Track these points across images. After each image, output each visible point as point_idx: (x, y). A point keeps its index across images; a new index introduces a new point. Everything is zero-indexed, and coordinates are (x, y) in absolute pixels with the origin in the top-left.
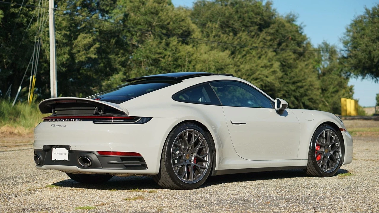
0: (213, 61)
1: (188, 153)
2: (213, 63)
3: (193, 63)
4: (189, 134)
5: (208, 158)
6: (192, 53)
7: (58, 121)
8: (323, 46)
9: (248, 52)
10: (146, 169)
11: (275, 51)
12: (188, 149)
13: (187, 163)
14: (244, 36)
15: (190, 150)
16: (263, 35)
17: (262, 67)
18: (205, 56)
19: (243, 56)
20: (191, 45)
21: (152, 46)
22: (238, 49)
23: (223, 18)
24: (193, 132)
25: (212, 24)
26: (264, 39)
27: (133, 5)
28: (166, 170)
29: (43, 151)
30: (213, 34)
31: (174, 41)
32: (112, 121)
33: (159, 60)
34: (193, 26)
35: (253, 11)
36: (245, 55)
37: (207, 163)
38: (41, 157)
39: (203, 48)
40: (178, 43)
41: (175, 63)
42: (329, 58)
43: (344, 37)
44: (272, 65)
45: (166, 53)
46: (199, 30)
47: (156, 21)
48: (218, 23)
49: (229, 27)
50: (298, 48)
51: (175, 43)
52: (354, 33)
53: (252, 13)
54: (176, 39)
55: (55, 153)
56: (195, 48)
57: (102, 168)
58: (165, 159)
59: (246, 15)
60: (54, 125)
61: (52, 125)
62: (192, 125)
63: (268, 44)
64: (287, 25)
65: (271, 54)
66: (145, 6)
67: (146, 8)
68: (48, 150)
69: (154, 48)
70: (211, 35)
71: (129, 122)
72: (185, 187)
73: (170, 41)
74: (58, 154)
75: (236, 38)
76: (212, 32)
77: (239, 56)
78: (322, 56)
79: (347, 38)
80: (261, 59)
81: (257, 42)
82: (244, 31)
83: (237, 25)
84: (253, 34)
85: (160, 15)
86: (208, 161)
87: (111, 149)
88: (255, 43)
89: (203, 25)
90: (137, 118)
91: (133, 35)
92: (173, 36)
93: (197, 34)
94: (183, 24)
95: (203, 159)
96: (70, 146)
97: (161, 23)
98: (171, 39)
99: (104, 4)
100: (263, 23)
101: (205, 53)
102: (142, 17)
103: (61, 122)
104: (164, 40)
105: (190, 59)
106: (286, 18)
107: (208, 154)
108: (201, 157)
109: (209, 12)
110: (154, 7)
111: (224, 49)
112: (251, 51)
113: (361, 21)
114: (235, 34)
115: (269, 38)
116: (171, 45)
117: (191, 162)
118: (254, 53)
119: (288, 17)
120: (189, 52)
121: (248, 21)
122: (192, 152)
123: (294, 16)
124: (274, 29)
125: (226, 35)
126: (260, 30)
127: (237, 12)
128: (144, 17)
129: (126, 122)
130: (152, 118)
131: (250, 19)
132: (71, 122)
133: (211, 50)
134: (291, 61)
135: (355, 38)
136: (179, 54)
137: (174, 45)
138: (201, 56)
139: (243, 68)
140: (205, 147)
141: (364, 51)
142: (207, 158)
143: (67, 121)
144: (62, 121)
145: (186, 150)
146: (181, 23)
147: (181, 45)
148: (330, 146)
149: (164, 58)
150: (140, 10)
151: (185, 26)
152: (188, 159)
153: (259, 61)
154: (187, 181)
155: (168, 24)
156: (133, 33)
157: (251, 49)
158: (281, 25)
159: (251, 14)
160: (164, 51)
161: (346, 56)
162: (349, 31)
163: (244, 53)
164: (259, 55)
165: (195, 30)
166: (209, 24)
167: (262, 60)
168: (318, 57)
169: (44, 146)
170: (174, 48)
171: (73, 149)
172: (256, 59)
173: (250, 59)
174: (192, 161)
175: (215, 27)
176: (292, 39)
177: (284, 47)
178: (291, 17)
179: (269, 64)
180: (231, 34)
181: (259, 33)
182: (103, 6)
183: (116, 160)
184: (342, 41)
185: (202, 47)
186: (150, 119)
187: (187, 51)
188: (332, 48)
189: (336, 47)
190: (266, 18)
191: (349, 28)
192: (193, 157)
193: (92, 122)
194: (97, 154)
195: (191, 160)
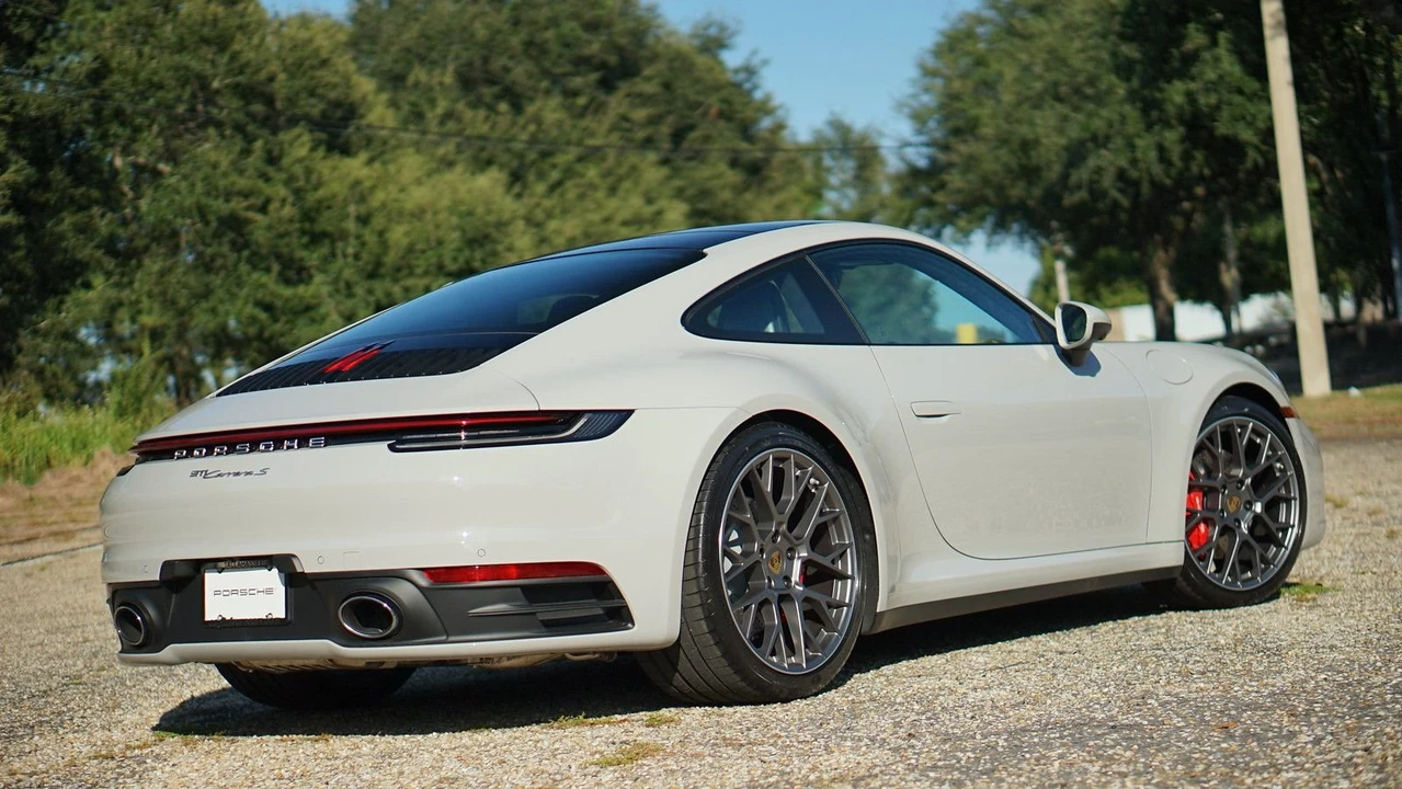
0: (452, 209)
1: (777, 549)
2: (455, 220)
3: (378, 222)
4: (775, 468)
5: (850, 565)
6: (368, 184)
7: (218, 454)
8: (830, 133)
9: (569, 173)
10: (629, 629)
11: (665, 162)
12: (777, 533)
13: (776, 590)
14: (550, 110)
15: (784, 536)
16: (616, 104)
17: (625, 223)
18: (419, 195)
19: (554, 187)
20: (363, 156)
21: (215, 166)
22: (533, 163)
23: (467, 49)
24: (790, 458)
25: (430, 72)
26: (625, 118)
27: (130, 14)
28: (705, 627)
29: (159, 587)
30: (440, 110)
31: (299, 145)
32: (459, 438)
33: (248, 221)
34: (365, 85)
35: (575, 16)
36: (558, 184)
37: (849, 581)
38: (152, 612)
39: (410, 163)
40: (313, 149)
41: (307, 226)
42: (858, 177)
43: (914, 96)
44: (659, 213)
45: (268, 190)
46: (384, 97)
47: (222, 69)
48: (451, 68)
49: (492, 82)
50: (744, 145)
51: (303, 152)
52: (948, 79)
53: (573, 24)
54: (306, 138)
55: (217, 593)
56: (377, 165)
57: (444, 638)
58: (698, 582)
59: (550, 34)
60: (206, 474)
61: (195, 474)
62: (782, 431)
63: (641, 135)
64: (701, 60)
65: (653, 174)
66: (176, 14)
67: (182, 24)
68: (184, 579)
69: (225, 175)
70: (430, 115)
71: (544, 437)
72: (781, 691)
73: (282, 143)
74: (235, 592)
75: (521, 120)
76: (432, 102)
77: (541, 188)
78: (829, 170)
79: (926, 98)
80: (621, 193)
81: (600, 130)
82: (548, 92)
83: (520, 73)
84: (581, 101)
85: (236, 47)
86: (850, 573)
87: (481, 553)
88: (592, 134)
89: (394, 80)
90: (571, 416)
91: (137, 130)
92: (293, 121)
93: (380, 114)
94: (325, 75)
95: (831, 566)
96: (294, 556)
97: (241, 79)
98: (284, 136)
99: (24, 15)
100: (613, 59)
101: (419, 182)
102: (168, 59)
103: (233, 458)
104: (259, 144)
105: (363, 210)
106: (694, 36)
107: (850, 545)
108: (825, 561)
109: (415, 29)
110: (210, 17)
111: (483, 164)
112: (579, 167)
113: (970, 35)
114: (517, 108)
115: (640, 114)
116: (286, 161)
117: (789, 587)
118: (592, 173)
119: (701, 32)
120: (357, 183)
121: (560, 56)
122: (792, 543)
123: (723, 28)
124: (656, 81)
125: (482, 113)
126: (607, 85)
127: (516, 23)
128: (177, 58)
129: (530, 438)
130: (630, 413)
131: (567, 45)
132: (282, 455)
133: (437, 171)
134: (726, 195)
135: (955, 97)
136: (321, 193)
137: (300, 160)
138: (402, 196)
139: (558, 232)
140: (836, 519)
141: (1003, 141)
142: (845, 564)
143: (262, 451)
144: (242, 452)
145: (771, 535)
146: (319, 73)
147: (324, 158)
148: (1249, 481)
149: (263, 209)
150: (156, 31)
151: (335, 86)
152: (777, 572)
153: (613, 203)
154: (786, 665)
155: (271, 79)
156: (139, 120)
157: (580, 159)
158: (680, 63)
159: (570, 27)
160: (261, 184)
161: (922, 163)
162: (928, 73)
163: (555, 175)
164: (610, 180)
165: (370, 98)
166: (419, 74)
167: (625, 199)
168: (818, 178)
169: (168, 566)
170: (298, 170)
171: (308, 565)
172: (600, 195)
173: (582, 197)
174: (793, 579)
175: (441, 84)
176: (721, 115)
177: (697, 146)
178: (713, 31)
179: (648, 210)
180: (503, 107)
181: (602, 97)
182: (17, 25)
183: (504, 601)
184: (906, 110)
185: (402, 160)
186: (625, 415)
187: (350, 180)
188: (864, 138)
189: (881, 134)
190: (623, 41)
191: (931, 62)
192: (797, 565)
193: (384, 445)
194: (423, 581)
195: (787, 579)
